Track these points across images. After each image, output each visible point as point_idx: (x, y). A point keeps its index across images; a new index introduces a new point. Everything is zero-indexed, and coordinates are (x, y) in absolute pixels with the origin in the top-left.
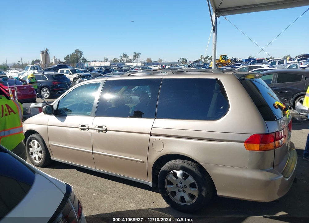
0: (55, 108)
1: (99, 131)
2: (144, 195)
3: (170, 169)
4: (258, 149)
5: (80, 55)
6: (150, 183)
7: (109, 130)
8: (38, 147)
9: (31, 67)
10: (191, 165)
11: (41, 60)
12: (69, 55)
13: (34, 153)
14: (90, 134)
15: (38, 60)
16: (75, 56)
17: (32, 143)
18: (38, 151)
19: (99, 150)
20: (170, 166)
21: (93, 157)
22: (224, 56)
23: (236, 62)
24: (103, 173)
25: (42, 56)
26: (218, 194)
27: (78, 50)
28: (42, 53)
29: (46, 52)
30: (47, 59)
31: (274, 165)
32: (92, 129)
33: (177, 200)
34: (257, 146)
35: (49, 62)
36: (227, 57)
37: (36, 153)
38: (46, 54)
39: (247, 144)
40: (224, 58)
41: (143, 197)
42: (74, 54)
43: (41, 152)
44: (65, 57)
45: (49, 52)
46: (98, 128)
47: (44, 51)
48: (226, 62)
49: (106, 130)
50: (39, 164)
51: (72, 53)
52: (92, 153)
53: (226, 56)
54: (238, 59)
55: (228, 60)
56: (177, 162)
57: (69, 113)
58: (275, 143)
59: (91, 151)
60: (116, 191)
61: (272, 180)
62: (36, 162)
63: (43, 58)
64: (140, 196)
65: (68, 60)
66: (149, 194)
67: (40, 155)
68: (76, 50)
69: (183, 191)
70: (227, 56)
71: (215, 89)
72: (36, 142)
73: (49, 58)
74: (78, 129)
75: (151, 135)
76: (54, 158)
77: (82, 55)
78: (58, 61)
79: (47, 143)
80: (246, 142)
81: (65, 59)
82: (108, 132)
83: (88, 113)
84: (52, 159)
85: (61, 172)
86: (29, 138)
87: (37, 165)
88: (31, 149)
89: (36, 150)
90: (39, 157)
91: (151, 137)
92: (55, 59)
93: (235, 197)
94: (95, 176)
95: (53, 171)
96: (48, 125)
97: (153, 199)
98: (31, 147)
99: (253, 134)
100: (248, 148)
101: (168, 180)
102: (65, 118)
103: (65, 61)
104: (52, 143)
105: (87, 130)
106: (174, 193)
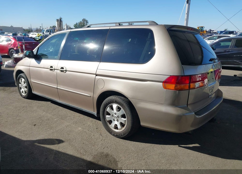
0: (35, 53)
1: (62, 71)
2: (92, 123)
3: (108, 102)
4: (173, 88)
5: (86, 23)
6: (95, 113)
7: (68, 71)
8: (24, 83)
9: (46, 30)
10: (123, 100)
11: (57, 27)
12: (78, 23)
13: (22, 88)
14: (55, 73)
15: (54, 26)
16: (82, 24)
17: (21, 80)
18: (24, 87)
19: (62, 86)
20: (108, 100)
21: (58, 92)
22: (201, 27)
23: (211, 33)
24: (65, 104)
25: (57, 23)
26: (141, 124)
27: (85, 19)
28: (58, 20)
29: (61, 20)
30: (61, 26)
31: (188, 104)
32: (57, 70)
33: (112, 127)
34: (172, 86)
35: (63, 28)
36: (203, 29)
37: (23, 88)
38: (60, 21)
39: (165, 84)
40: (201, 29)
41: (91, 124)
42: (82, 22)
43: (26, 87)
44: (74, 25)
45: (62, 20)
46: (61, 69)
47: (59, 19)
48: (203, 33)
49: (66, 71)
50: (25, 96)
51: (80, 22)
52: (57, 88)
53: (202, 27)
54: (214, 31)
55: (204, 31)
56: (114, 97)
57: (44, 57)
58: (190, 84)
59: (56, 87)
60: (72, 119)
61: (183, 115)
62: (23, 94)
63: (58, 25)
64: (89, 123)
65: (77, 27)
66: (96, 123)
67: (26, 89)
68: (83, 19)
69: (117, 120)
70: (204, 27)
71: (148, 38)
72: (23, 80)
73: (62, 25)
74: (48, 69)
75: (96, 76)
76: (34, 92)
77: (88, 24)
78: (69, 27)
79: (29, 80)
80: (164, 82)
81: (74, 26)
82: (67, 72)
83: (56, 57)
84: (33, 93)
85: (39, 103)
86: (19, 76)
87: (24, 97)
88: (20, 85)
89: (23, 86)
90: (25, 91)
91: (96, 77)
92: (66, 26)
93: (154, 127)
94: (62, 108)
95: (34, 102)
96: (30, 66)
97: (98, 126)
98: (20, 83)
99: (170, 76)
100: (165, 87)
101: (107, 111)
102: (40, 61)
103: (75, 27)
104: (33, 81)
105: (54, 70)
106: (110, 122)
